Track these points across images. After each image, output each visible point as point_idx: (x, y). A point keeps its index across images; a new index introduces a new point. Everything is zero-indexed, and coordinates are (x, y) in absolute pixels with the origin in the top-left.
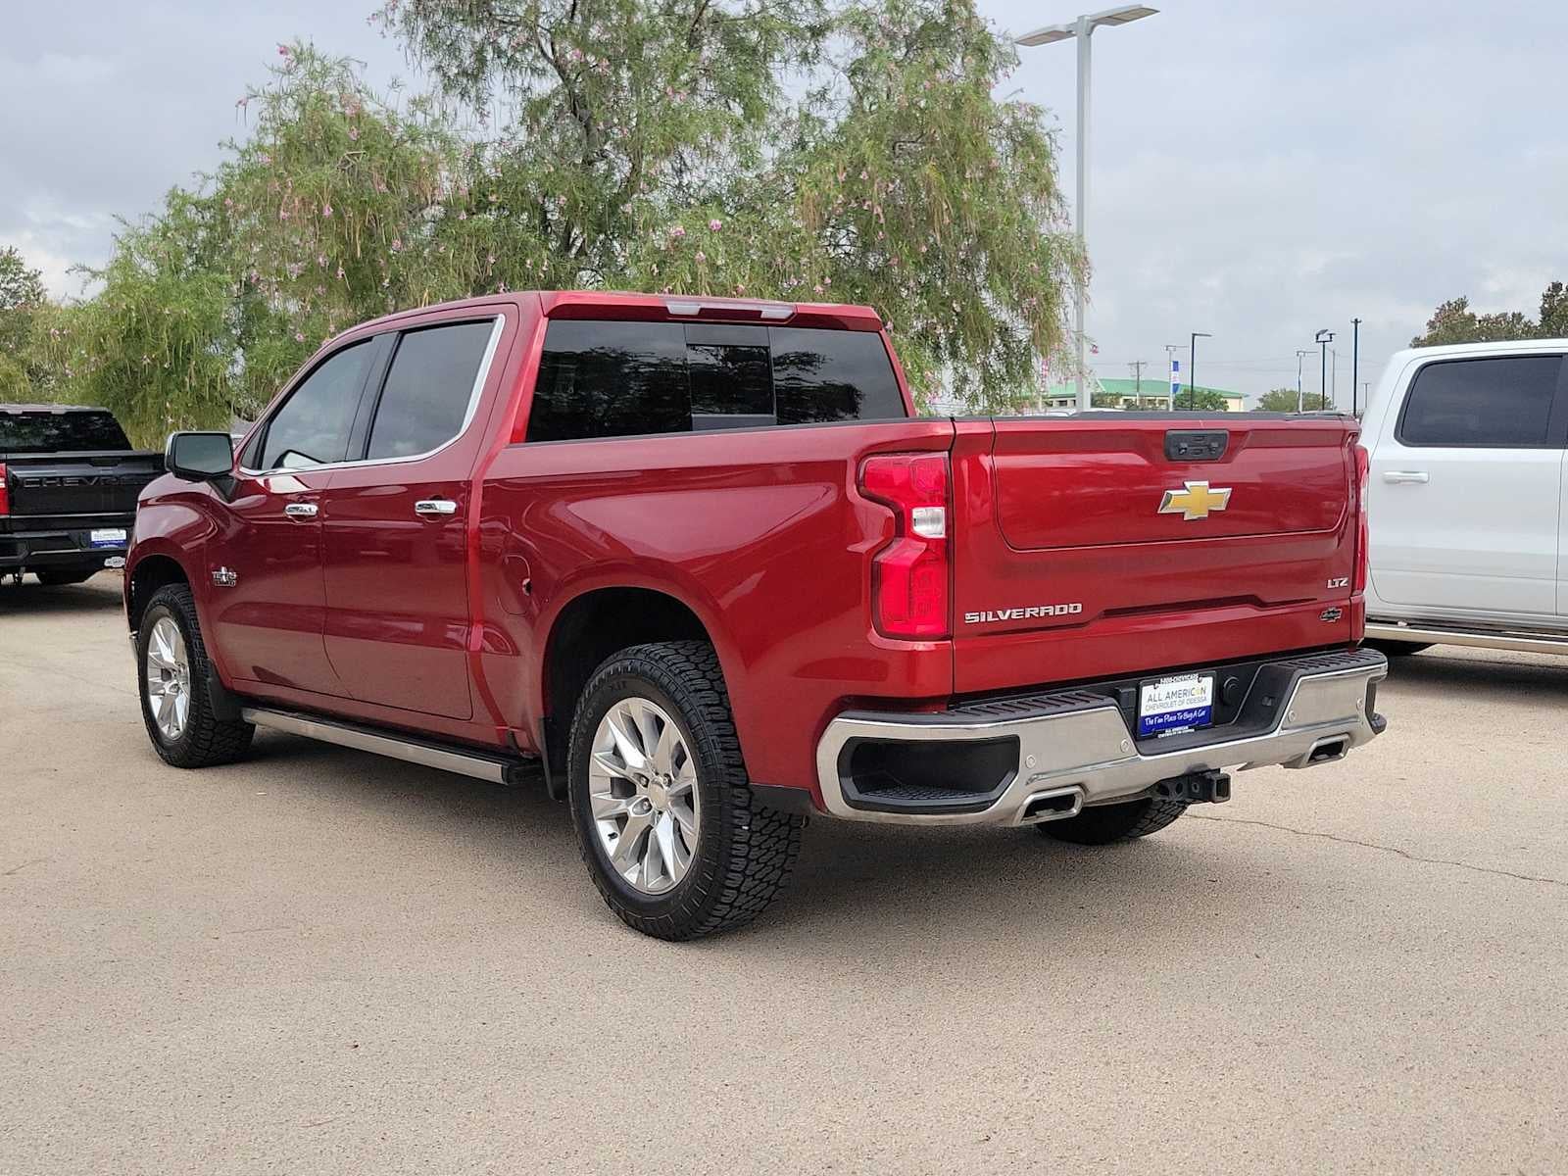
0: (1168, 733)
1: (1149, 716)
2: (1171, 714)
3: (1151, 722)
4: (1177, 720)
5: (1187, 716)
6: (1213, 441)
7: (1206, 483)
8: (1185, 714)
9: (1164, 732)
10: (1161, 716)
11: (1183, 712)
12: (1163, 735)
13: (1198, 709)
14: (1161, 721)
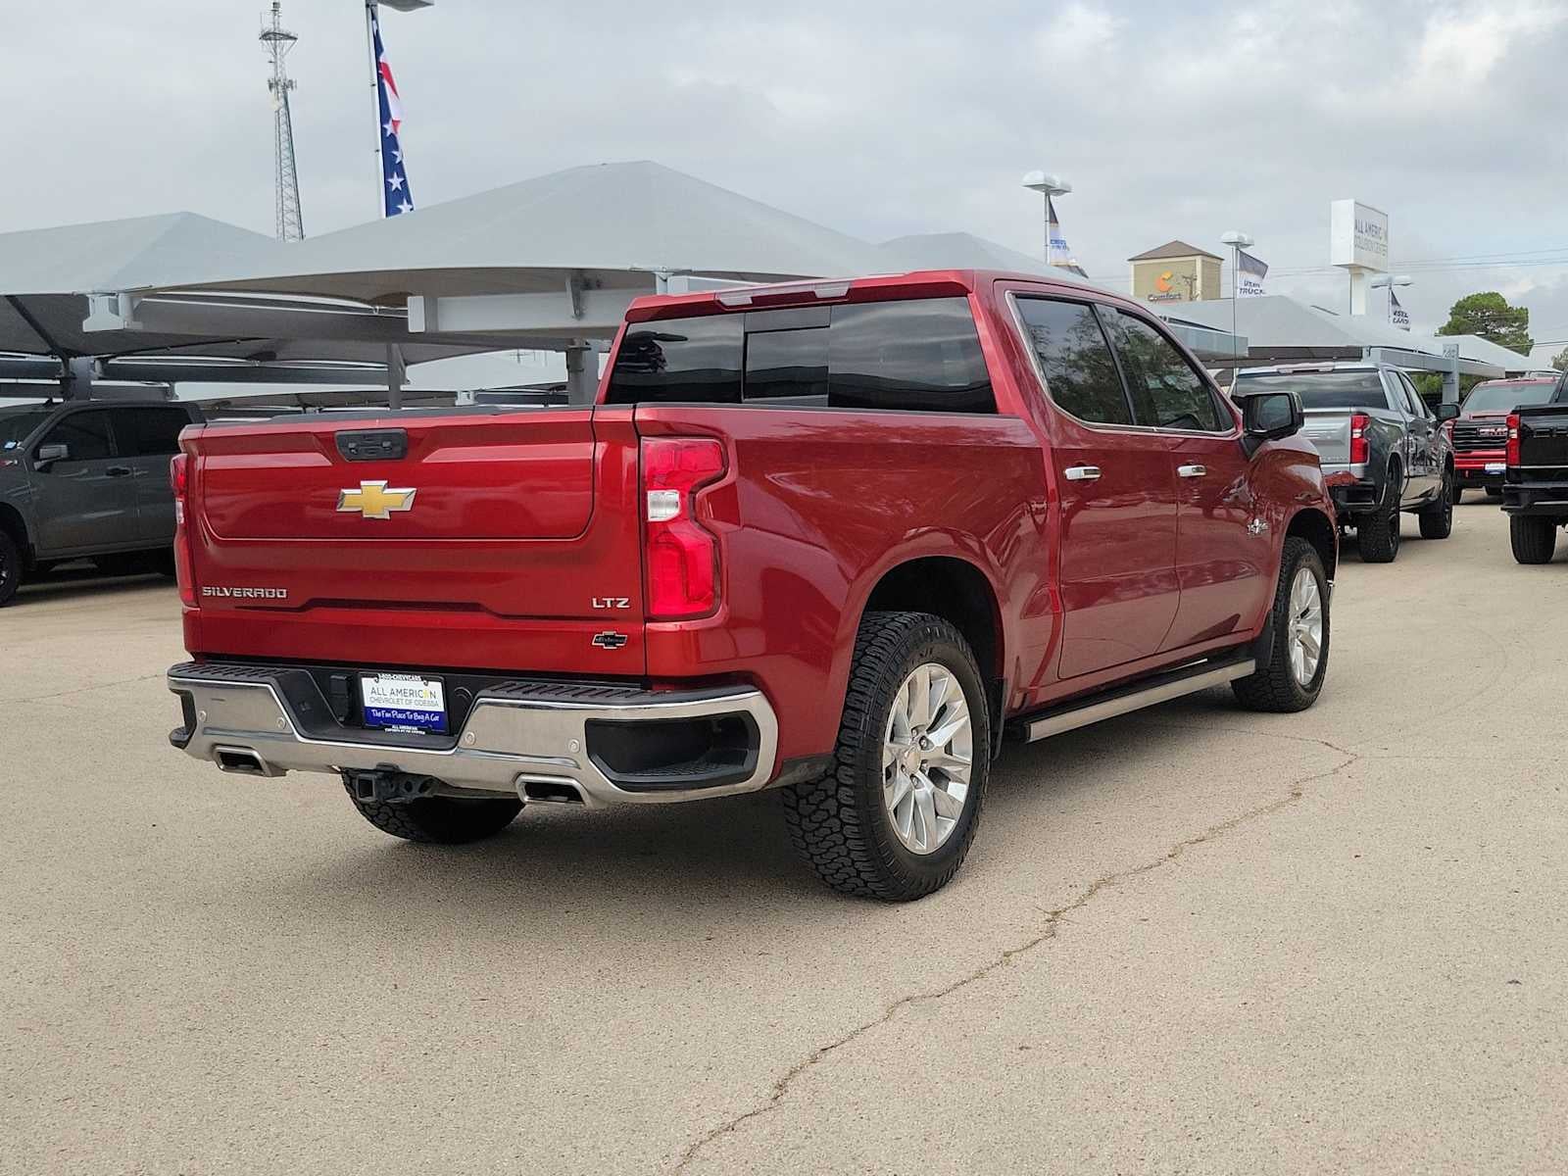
0: (395, 729)
1: (376, 708)
2: (400, 711)
3: (378, 715)
4: (406, 718)
5: (416, 717)
6: (384, 440)
7: (384, 483)
8: (415, 714)
9: (391, 727)
10: (388, 710)
11: (412, 712)
12: (389, 730)
13: (430, 713)
14: (388, 715)
